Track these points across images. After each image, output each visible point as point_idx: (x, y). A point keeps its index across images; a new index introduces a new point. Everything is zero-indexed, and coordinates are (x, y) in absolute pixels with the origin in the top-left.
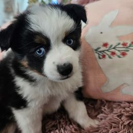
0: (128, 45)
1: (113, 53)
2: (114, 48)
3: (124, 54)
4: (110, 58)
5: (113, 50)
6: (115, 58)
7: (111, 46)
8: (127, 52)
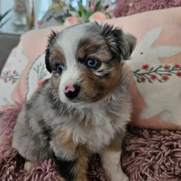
0: (171, 68)
1: (154, 77)
2: (155, 71)
3: (165, 79)
4: (150, 81)
5: (154, 74)
6: (156, 82)
7: (152, 69)
8: (169, 77)
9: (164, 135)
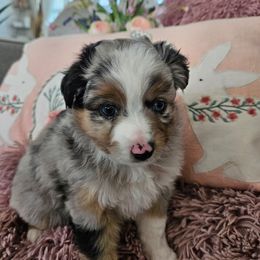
0: (241, 103)
1: (217, 114)
2: (218, 106)
3: (233, 117)
4: (211, 120)
5: (217, 109)
7: (215, 102)
8: (238, 115)
9: (228, 197)
